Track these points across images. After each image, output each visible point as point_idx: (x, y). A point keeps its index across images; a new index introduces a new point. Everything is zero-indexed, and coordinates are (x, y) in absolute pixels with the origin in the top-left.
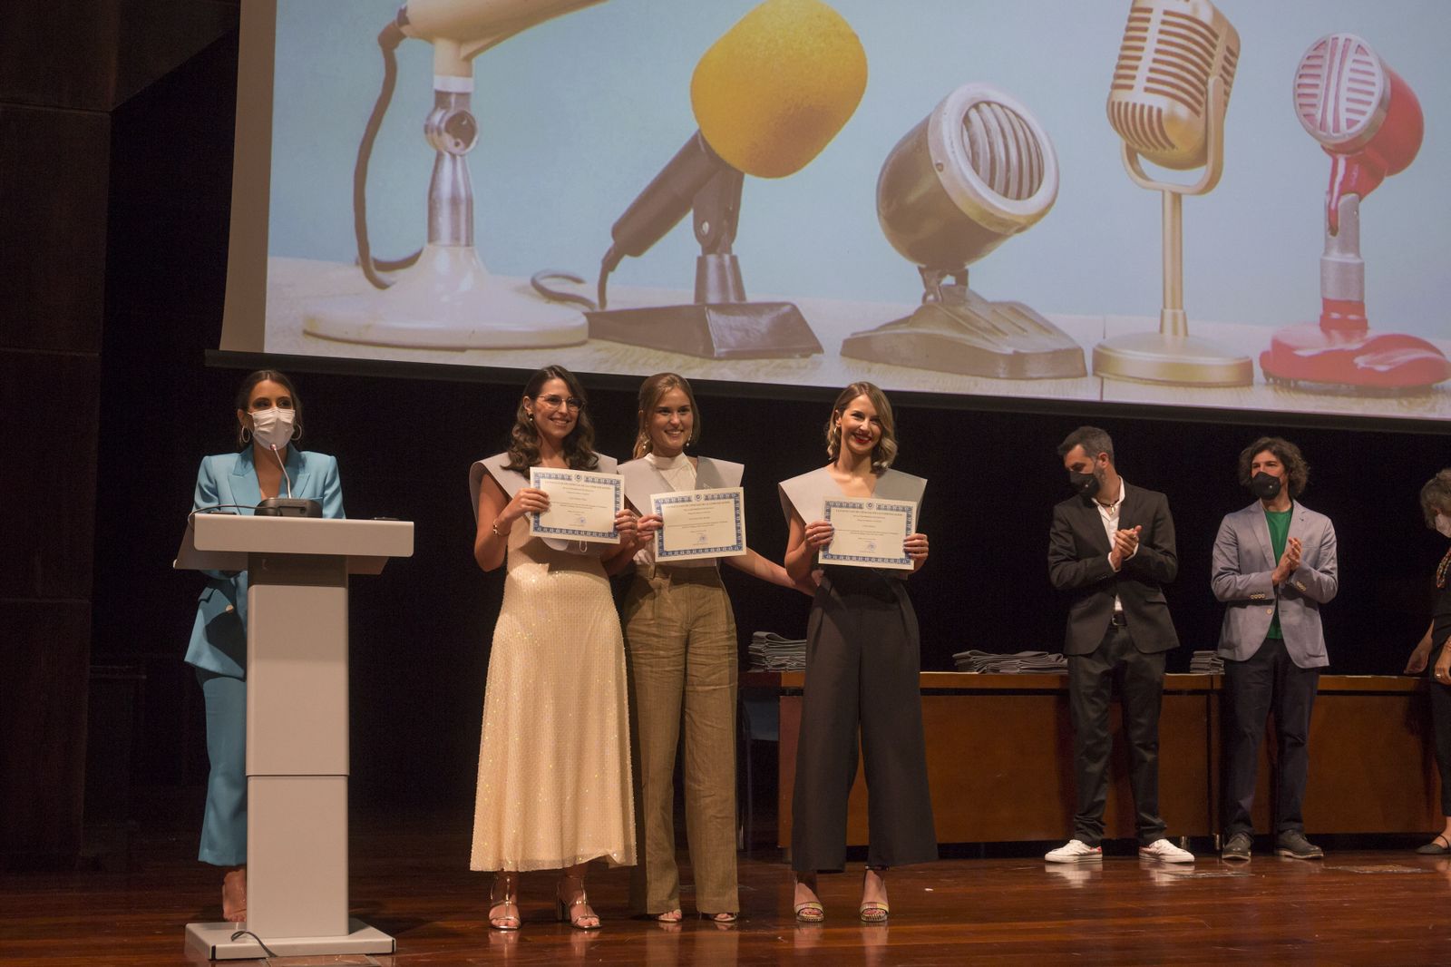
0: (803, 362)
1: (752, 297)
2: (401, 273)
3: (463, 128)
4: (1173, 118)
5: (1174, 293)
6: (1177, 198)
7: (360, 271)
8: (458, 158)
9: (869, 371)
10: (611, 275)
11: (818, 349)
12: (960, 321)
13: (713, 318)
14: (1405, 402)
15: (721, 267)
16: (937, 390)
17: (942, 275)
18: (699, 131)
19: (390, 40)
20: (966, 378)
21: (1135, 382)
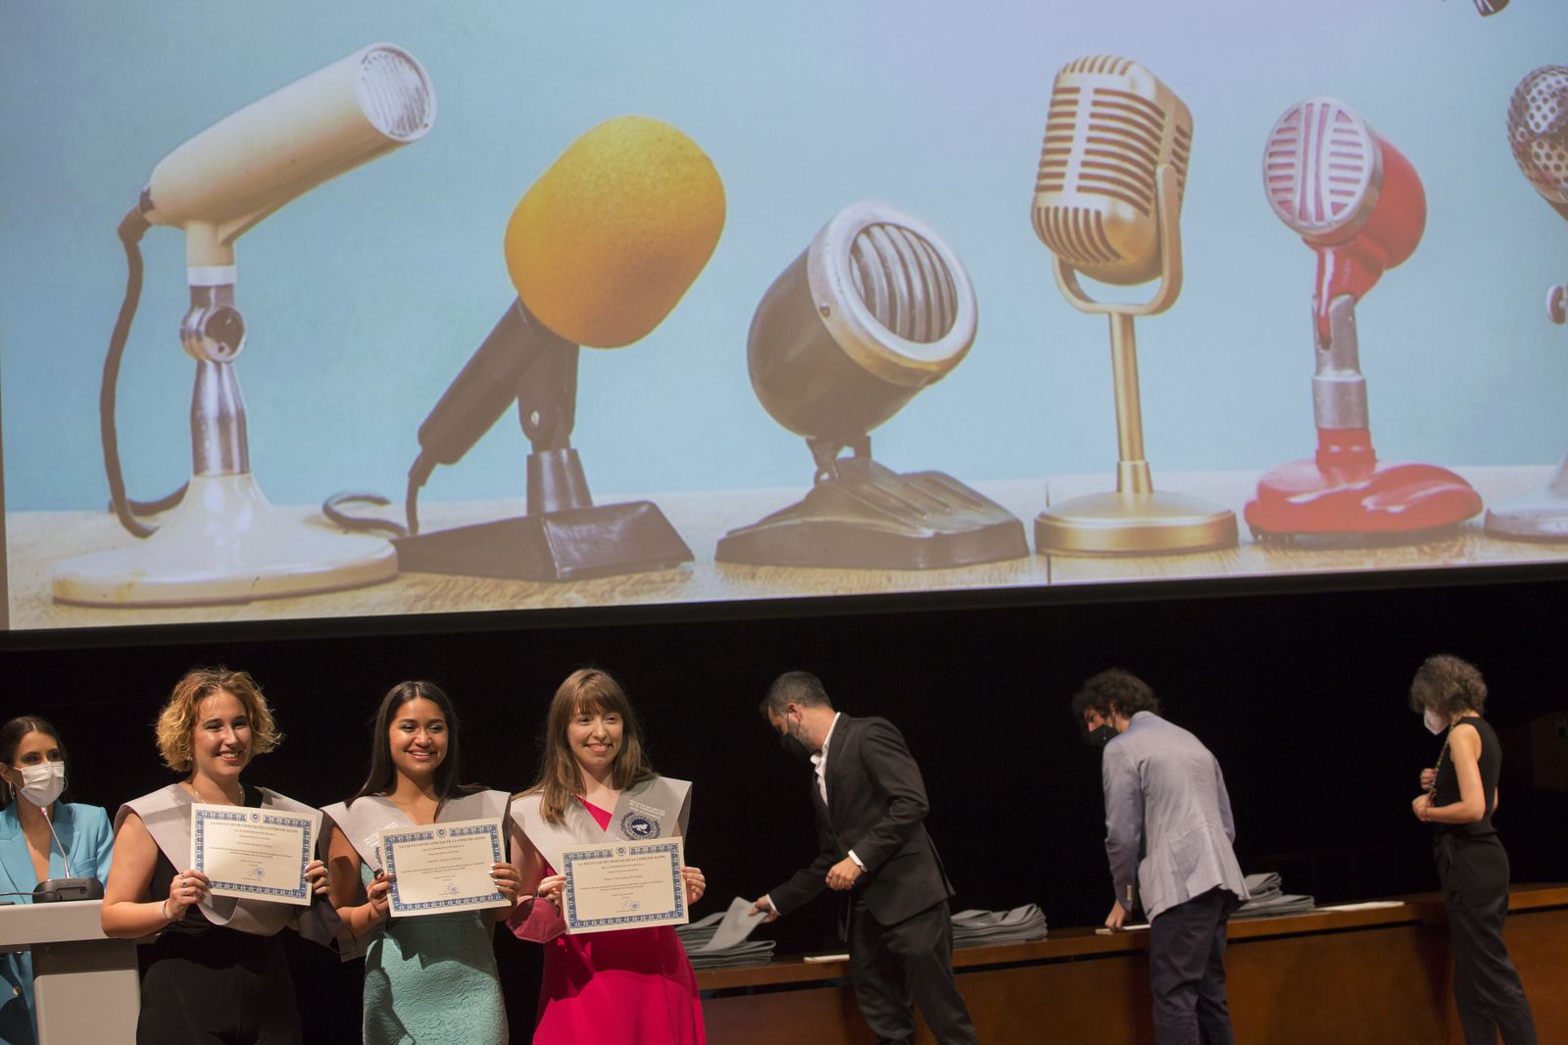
0: (669, 574)
1: (598, 499)
2: (163, 517)
3: (226, 328)
4: (1116, 222)
5: (1132, 442)
6: (1127, 321)
7: (114, 520)
8: (224, 366)
9: (753, 576)
10: (421, 491)
11: (688, 556)
12: (865, 502)
13: (552, 529)
14: (1426, 549)
15: (557, 465)
16: (841, 592)
17: (838, 447)
18: (519, 299)
19: (132, 231)
20: (875, 573)
21: (1090, 557)
